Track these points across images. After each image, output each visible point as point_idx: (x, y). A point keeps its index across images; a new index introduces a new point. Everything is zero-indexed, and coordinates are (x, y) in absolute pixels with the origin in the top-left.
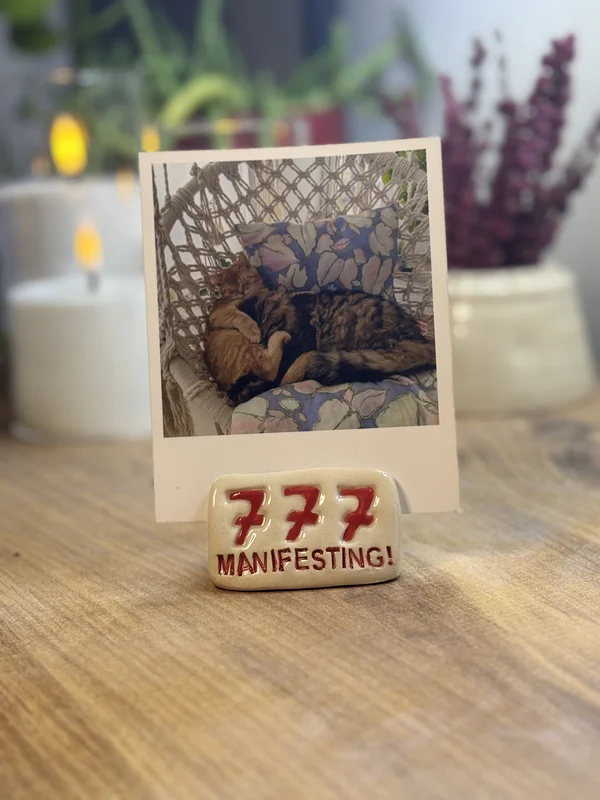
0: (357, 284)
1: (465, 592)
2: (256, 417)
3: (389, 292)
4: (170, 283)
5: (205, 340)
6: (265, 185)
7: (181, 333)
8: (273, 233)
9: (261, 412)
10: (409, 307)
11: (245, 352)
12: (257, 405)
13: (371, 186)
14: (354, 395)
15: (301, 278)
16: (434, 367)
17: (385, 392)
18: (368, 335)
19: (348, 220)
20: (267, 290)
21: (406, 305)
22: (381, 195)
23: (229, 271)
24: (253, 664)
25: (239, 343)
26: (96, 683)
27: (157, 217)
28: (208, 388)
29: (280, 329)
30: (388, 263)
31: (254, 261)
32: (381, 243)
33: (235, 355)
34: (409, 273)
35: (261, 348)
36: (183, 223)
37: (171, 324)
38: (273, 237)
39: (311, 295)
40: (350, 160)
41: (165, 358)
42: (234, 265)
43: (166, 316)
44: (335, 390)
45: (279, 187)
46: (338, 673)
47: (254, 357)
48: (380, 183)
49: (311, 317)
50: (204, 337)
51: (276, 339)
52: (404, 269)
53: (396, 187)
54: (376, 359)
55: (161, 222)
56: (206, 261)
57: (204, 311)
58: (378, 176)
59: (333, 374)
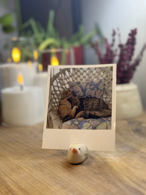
0: (95, 96)
3: (102, 98)
4: (52, 94)
5: (58, 107)
7: (53, 105)
8: (76, 84)
12: (69, 123)
13: (100, 74)
14: (92, 122)
15: (82, 94)
16: (111, 116)
17: (99, 121)
18: (96, 108)
19: (94, 82)
20: (74, 96)
21: (106, 101)
22: (102, 76)
23: (66, 92)
25: (66, 108)
28: (58, 118)
29: (76, 105)
30: (102, 91)
31: (71, 90)
32: (101, 87)
33: (65, 111)
35: (71, 109)
36: (56, 81)
37: (51, 102)
38: (76, 85)
39: (83, 98)
41: (49, 110)
42: (67, 90)
43: (50, 101)
44: (87, 120)
45: (79, 74)
47: (69, 111)
48: (102, 73)
49: (83, 103)
50: (58, 106)
51: (75, 107)
52: (106, 93)
53: (105, 75)
54: (98, 113)
56: (61, 89)
57: (59, 100)
58: (101, 72)
59: (87, 116)
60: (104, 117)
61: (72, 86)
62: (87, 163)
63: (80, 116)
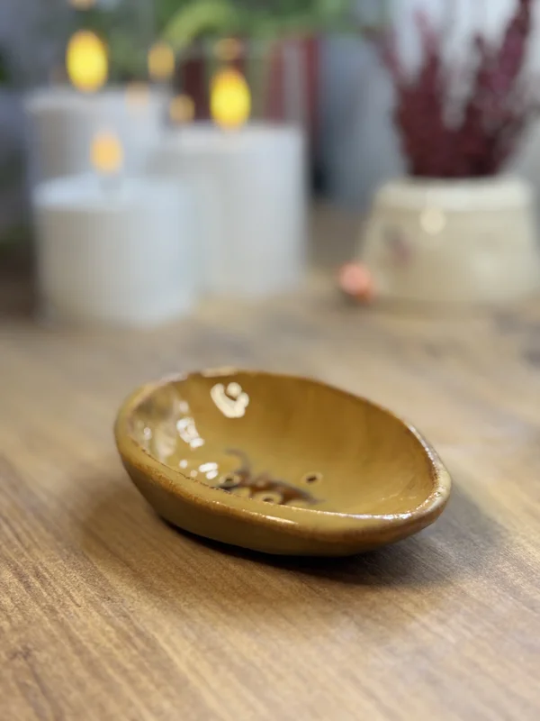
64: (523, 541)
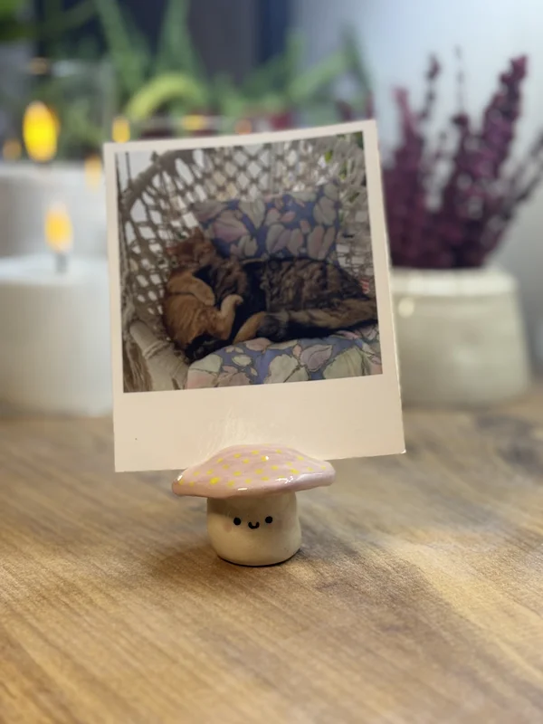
0: (303, 251)
1: (434, 586)
2: (210, 373)
3: (333, 257)
4: (131, 255)
5: (163, 305)
6: (219, 168)
7: (141, 299)
8: (227, 209)
9: (215, 369)
10: (352, 269)
11: (200, 314)
12: (211, 362)
13: (313, 165)
14: (302, 350)
15: (250, 247)
17: (331, 346)
18: (315, 297)
19: (294, 196)
20: (220, 258)
21: (348, 268)
22: (323, 172)
23: (186, 243)
24: (232, 653)
25: (195, 306)
26: (78, 668)
27: (120, 197)
28: (166, 347)
29: (234, 293)
30: (331, 231)
31: (208, 234)
32: (324, 214)
33: (191, 317)
34: (351, 239)
35: (215, 310)
36: (144, 203)
37: (131, 291)
38: (225, 213)
39: (260, 263)
40: (295, 144)
41: (125, 322)
42: (190, 238)
43: (127, 283)
44: (284, 346)
45: (230, 169)
46: (319, 667)
47: (207, 318)
48: (322, 161)
49: (260, 282)
50: (162, 301)
51: (229, 302)
52: (346, 236)
53: (336, 165)
54: (322, 317)
55: (123, 201)
56: (164, 234)
57: (162, 279)
58: (320, 156)
59: (282, 332)
60: (351, 329)
61: (207, 220)
62: (342, 580)
63: (252, 333)
64: (497, 640)
